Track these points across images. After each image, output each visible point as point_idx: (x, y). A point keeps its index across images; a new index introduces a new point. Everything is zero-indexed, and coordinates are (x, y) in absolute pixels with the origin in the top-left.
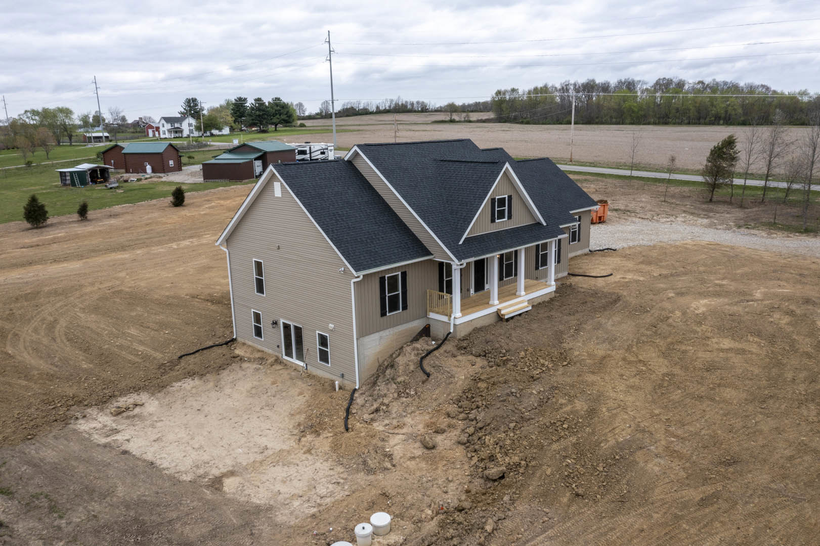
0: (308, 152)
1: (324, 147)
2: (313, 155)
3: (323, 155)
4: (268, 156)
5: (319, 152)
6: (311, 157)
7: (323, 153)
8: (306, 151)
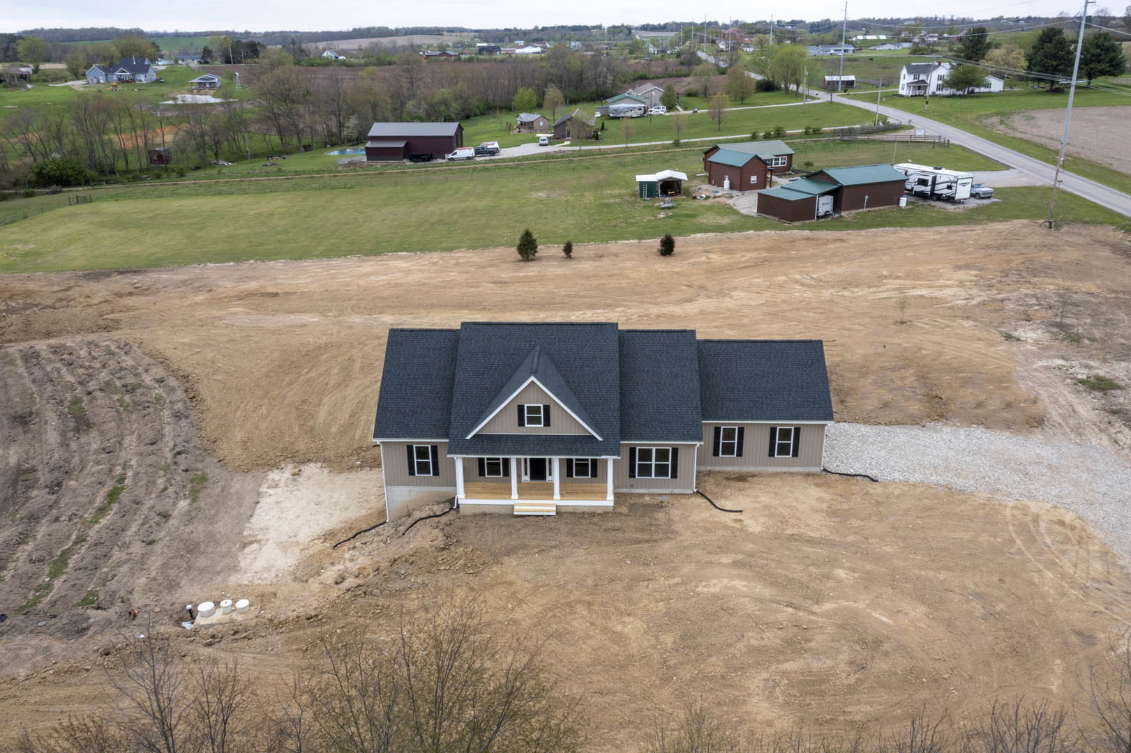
0: (930, 183)
1: (952, 179)
2: (937, 187)
3: (949, 191)
4: (845, 194)
5: (945, 185)
6: (933, 189)
7: (949, 187)
8: (928, 181)
